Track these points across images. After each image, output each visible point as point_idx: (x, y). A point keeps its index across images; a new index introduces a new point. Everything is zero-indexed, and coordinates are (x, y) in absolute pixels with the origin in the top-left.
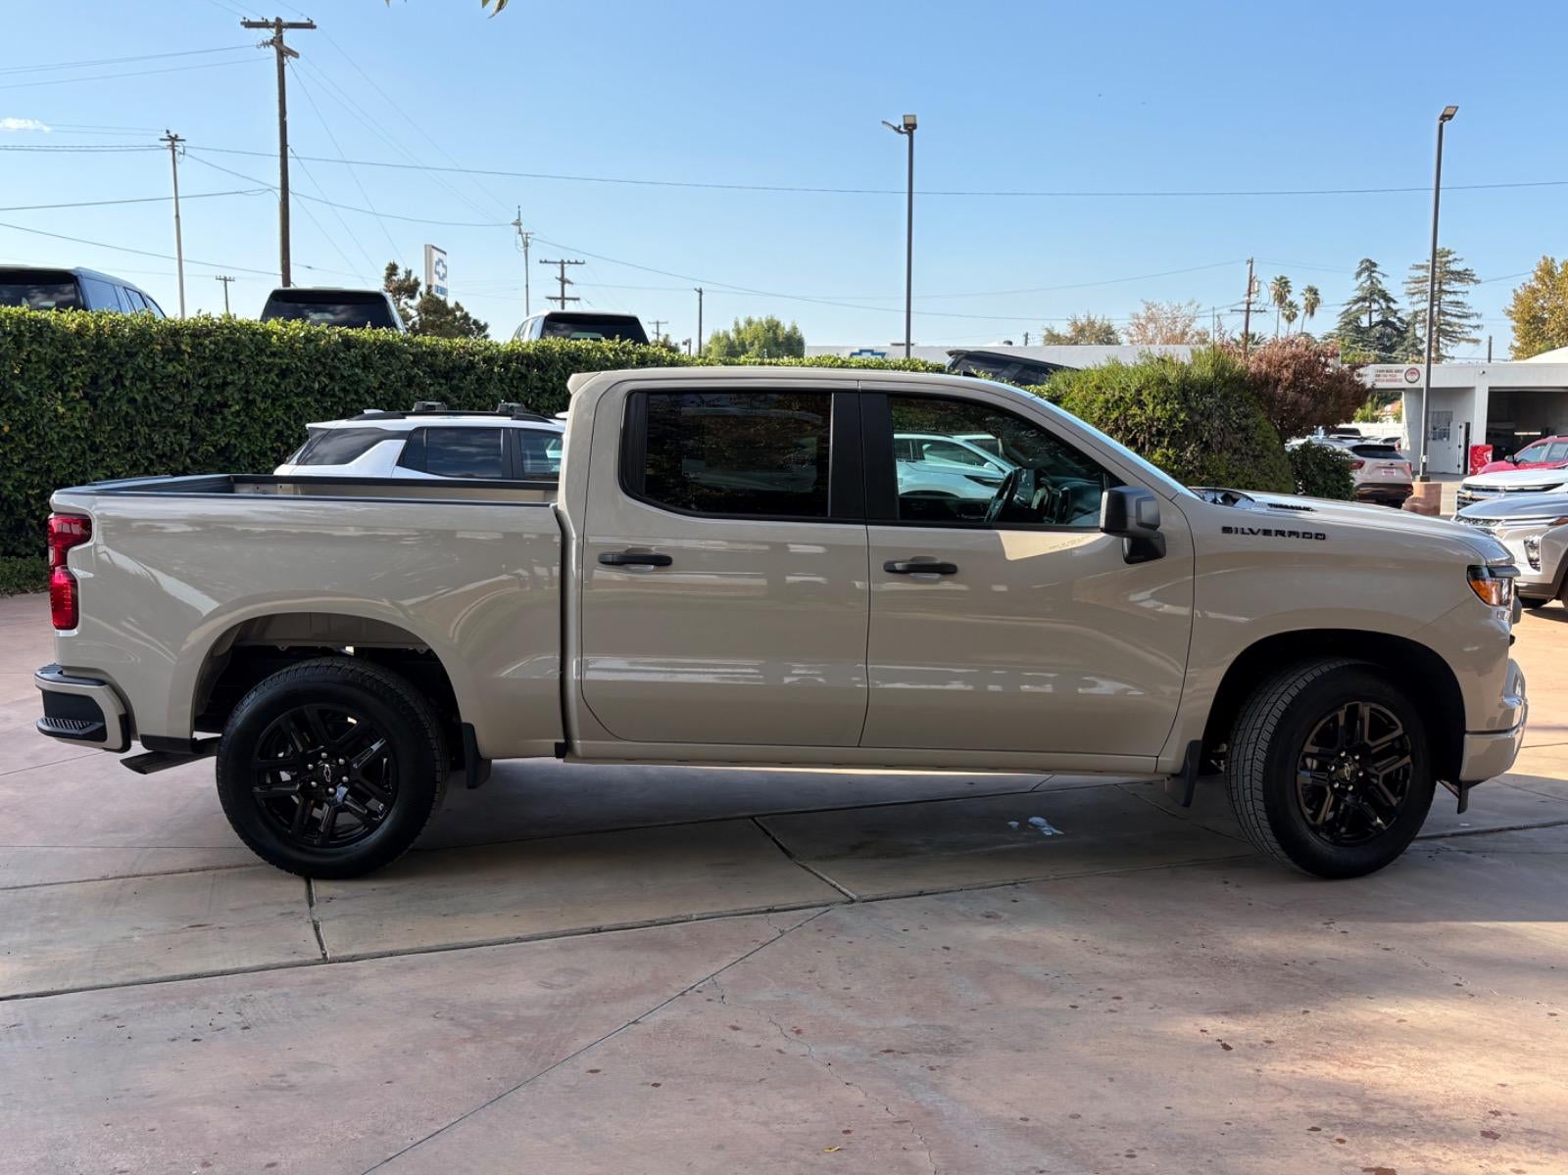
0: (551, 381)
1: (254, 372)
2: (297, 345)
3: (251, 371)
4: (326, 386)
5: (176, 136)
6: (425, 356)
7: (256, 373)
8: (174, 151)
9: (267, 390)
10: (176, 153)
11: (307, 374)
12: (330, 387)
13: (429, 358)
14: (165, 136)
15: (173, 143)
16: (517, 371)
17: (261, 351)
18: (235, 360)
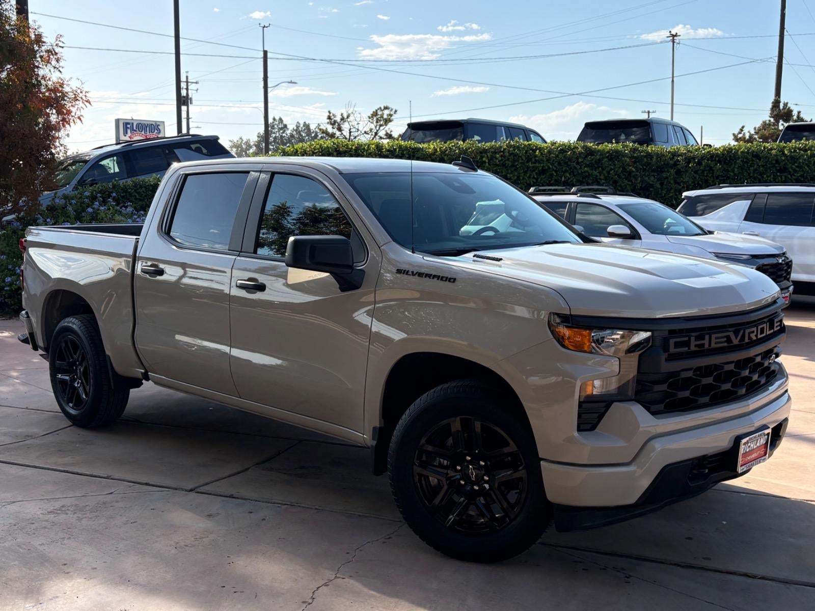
0: (733, 171)
1: (524, 172)
2: (552, 155)
3: (522, 171)
4: (569, 179)
5: (677, 34)
6: (643, 158)
7: (525, 172)
8: (674, 42)
9: (530, 182)
10: (675, 44)
11: (556, 171)
12: (572, 179)
13: (645, 159)
14: (668, 34)
15: (673, 38)
16: (708, 165)
17: (529, 160)
18: (513, 166)
